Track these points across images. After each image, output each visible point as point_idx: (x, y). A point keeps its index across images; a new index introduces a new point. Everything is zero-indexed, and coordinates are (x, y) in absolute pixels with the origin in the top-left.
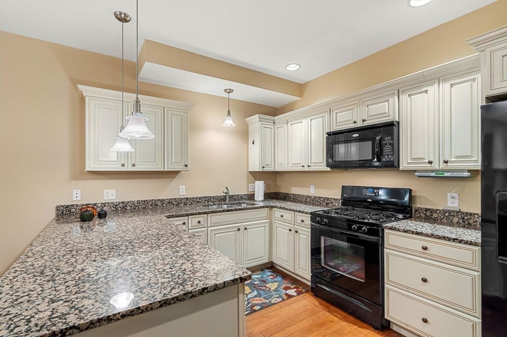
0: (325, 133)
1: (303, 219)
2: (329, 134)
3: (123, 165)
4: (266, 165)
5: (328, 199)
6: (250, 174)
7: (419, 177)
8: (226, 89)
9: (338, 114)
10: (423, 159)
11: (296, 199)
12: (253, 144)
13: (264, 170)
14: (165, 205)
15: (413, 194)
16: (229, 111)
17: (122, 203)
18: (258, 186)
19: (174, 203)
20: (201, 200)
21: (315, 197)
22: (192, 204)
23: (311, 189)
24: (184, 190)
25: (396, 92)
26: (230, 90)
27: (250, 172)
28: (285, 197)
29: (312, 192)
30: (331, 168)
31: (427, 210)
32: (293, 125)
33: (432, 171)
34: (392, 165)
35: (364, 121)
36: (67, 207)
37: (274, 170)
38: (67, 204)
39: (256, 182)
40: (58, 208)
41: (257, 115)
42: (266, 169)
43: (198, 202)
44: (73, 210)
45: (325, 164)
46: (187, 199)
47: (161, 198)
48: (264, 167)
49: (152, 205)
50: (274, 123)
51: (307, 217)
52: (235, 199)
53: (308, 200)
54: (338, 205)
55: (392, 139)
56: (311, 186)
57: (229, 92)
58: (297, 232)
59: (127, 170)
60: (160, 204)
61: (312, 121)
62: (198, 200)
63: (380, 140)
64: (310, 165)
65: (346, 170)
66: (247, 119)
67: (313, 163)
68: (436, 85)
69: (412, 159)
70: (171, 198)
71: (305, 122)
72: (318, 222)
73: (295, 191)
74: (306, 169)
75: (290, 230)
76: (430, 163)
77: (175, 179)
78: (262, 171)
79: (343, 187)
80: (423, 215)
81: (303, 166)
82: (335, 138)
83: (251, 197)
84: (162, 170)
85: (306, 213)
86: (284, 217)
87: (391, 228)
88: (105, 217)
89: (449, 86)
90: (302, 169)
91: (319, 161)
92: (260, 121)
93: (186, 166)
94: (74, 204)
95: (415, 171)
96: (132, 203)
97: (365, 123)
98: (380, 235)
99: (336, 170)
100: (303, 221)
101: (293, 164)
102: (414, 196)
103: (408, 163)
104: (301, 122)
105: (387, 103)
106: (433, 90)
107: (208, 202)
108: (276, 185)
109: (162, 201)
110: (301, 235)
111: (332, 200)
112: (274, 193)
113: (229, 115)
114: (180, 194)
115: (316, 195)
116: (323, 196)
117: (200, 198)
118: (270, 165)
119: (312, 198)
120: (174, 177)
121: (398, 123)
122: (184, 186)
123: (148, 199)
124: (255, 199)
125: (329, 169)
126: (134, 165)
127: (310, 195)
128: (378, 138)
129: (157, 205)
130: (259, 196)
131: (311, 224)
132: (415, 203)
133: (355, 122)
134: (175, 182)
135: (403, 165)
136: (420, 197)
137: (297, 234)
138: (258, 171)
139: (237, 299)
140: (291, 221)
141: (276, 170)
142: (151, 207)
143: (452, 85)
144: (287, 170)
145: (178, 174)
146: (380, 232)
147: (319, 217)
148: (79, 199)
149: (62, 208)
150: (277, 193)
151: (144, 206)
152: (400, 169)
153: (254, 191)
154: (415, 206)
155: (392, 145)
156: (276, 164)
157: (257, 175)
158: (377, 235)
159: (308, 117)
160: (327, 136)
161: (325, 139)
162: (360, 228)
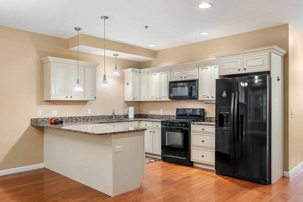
0: (168, 82)
1: (157, 125)
2: (170, 82)
3: (67, 97)
4: (135, 97)
5: (170, 116)
6: (125, 103)
7: (206, 103)
8: (115, 55)
9: (174, 73)
10: (206, 96)
11: (152, 117)
12: (128, 85)
13: (135, 101)
14: (81, 120)
15: (205, 111)
16: (116, 67)
17: (61, 118)
18: (131, 110)
19: (86, 119)
20: (99, 118)
21: (163, 116)
22: (95, 120)
23: (161, 111)
24: (90, 111)
25: (197, 66)
26: (117, 55)
27: (125, 101)
28: (146, 116)
29: (161, 112)
30: (171, 99)
31: (210, 118)
32: (151, 75)
33: (209, 101)
34: (196, 98)
35: (185, 77)
36: (36, 119)
37: (139, 101)
38: (36, 118)
39: (129, 107)
40: (31, 120)
41: (131, 69)
42: (135, 100)
43: (98, 119)
44: (39, 121)
45: (168, 97)
46: (92, 117)
47: (79, 116)
48: (134, 99)
49: (75, 120)
50: (140, 73)
51: (160, 124)
52: (117, 118)
53: (159, 117)
54: (174, 118)
55: (195, 87)
56: (161, 109)
57: (116, 56)
58: (154, 132)
59: (68, 100)
60: (79, 119)
61: (162, 74)
62: (98, 118)
63: (191, 87)
64: (160, 97)
65: (179, 100)
66: (123, 70)
67: (162, 97)
68: (210, 66)
69: (203, 96)
70: (84, 116)
71: (158, 74)
72: (165, 125)
73: (151, 112)
74: (159, 100)
75: (150, 132)
76: (208, 97)
77: (86, 105)
78: (133, 101)
79: (177, 109)
80: (208, 120)
81: (157, 98)
82: (173, 85)
83: (127, 116)
84: (84, 100)
85: (159, 122)
86: (147, 126)
87: (193, 124)
88: (63, 123)
89: (214, 68)
90: (156, 100)
91: (164, 95)
92: (132, 72)
93: (95, 98)
94: (39, 118)
95: (204, 101)
96: (65, 118)
97: (186, 78)
98: (189, 127)
99: (173, 100)
100: (157, 126)
101: (151, 97)
102: (206, 112)
103: (201, 97)
104: (156, 74)
105: (194, 71)
106: (209, 68)
107: (103, 119)
108: (140, 110)
109: (80, 117)
110: (156, 133)
111: (172, 116)
112: (139, 115)
113: (116, 69)
114: (89, 114)
115: (163, 115)
116: (167, 115)
117: (99, 117)
118: (137, 97)
119: (162, 116)
120: (85, 104)
121: (198, 80)
122: (90, 110)
123: (73, 116)
124: (129, 117)
125: (170, 100)
126: (71, 97)
127: (160, 114)
128: (190, 86)
129: (77, 120)
130: (131, 116)
131: (161, 127)
132: (206, 115)
133: (182, 78)
134: (86, 106)
135: (200, 99)
136: (208, 112)
137: (154, 133)
138: (131, 101)
139: (143, 136)
140: (151, 127)
141: (141, 101)
142: (74, 121)
143: (215, 67)
144: (147, 100)
145: (87, 102)
146: (189, 126)
147: (165, 123)
148: (40, 115)
149: (34, 120)
150: (140, 114)
151: (71, 120)
152: (199, 100)
153: (128, 113)
154: (206, 117)
155: (195, 89)
156: (141, 97)
157: (129, 104)
158: (188, 127)
159: (160, 72)
160: (169, 83)
161: (168, 84)
162: (182, 125)
